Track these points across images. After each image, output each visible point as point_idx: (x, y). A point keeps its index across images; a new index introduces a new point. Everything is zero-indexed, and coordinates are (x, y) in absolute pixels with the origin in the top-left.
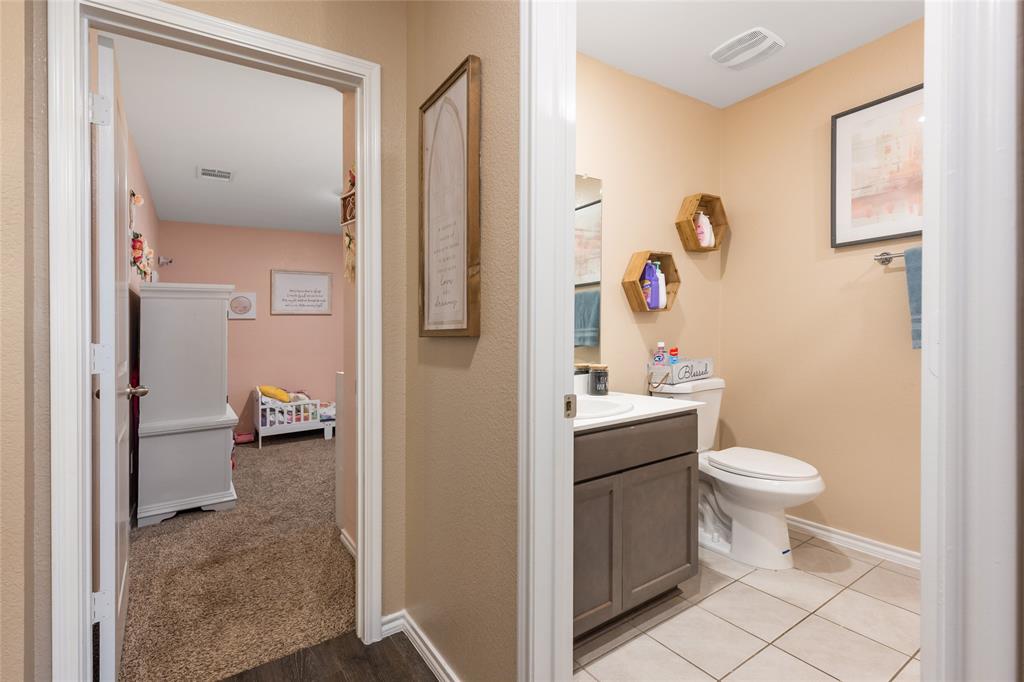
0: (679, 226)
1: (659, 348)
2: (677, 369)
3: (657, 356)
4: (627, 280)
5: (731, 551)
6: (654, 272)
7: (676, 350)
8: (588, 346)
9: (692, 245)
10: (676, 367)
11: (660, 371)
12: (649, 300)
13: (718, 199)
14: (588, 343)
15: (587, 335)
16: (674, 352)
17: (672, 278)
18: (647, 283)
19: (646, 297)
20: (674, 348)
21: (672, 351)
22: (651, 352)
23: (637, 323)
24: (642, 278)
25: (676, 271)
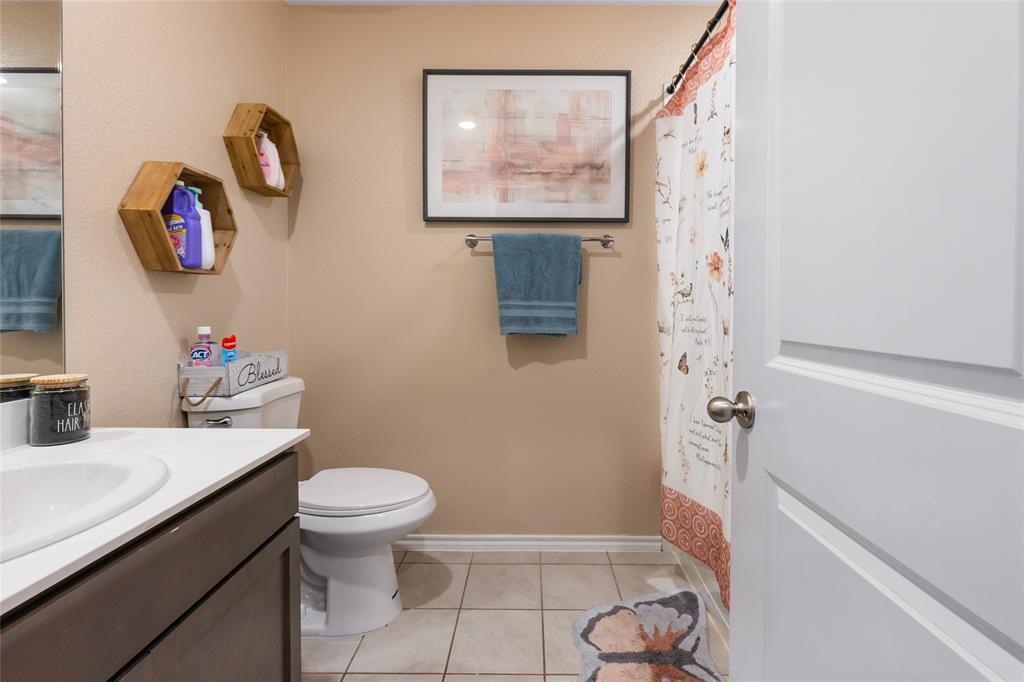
0: (229, 143)
1: (201, 337)
2: (236, 369)
3: (195, 350)
4: (130, 207)
5: (327, 622)
6: (190, 206)
7: (233, 339)
8: (31, 331)
9: (252, 180)
10: (235, 367)
11: (202, 376)
12: (182, 251)
13: (288, 124)
14: (29, 325)
15: (25, 310)
16: (229, 342)
17: (224, 223)
18: (178, 220)
19: (177, 245)
20: (229, 336)
21: (226, 340)
22: (184, 343)
23: (156, 290)
24: (167, 210)
25: (230, 212)
